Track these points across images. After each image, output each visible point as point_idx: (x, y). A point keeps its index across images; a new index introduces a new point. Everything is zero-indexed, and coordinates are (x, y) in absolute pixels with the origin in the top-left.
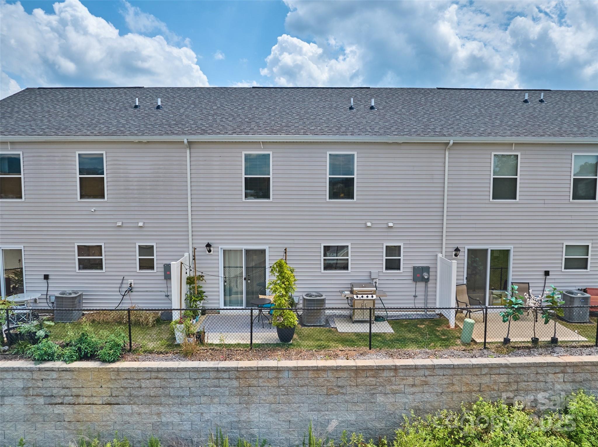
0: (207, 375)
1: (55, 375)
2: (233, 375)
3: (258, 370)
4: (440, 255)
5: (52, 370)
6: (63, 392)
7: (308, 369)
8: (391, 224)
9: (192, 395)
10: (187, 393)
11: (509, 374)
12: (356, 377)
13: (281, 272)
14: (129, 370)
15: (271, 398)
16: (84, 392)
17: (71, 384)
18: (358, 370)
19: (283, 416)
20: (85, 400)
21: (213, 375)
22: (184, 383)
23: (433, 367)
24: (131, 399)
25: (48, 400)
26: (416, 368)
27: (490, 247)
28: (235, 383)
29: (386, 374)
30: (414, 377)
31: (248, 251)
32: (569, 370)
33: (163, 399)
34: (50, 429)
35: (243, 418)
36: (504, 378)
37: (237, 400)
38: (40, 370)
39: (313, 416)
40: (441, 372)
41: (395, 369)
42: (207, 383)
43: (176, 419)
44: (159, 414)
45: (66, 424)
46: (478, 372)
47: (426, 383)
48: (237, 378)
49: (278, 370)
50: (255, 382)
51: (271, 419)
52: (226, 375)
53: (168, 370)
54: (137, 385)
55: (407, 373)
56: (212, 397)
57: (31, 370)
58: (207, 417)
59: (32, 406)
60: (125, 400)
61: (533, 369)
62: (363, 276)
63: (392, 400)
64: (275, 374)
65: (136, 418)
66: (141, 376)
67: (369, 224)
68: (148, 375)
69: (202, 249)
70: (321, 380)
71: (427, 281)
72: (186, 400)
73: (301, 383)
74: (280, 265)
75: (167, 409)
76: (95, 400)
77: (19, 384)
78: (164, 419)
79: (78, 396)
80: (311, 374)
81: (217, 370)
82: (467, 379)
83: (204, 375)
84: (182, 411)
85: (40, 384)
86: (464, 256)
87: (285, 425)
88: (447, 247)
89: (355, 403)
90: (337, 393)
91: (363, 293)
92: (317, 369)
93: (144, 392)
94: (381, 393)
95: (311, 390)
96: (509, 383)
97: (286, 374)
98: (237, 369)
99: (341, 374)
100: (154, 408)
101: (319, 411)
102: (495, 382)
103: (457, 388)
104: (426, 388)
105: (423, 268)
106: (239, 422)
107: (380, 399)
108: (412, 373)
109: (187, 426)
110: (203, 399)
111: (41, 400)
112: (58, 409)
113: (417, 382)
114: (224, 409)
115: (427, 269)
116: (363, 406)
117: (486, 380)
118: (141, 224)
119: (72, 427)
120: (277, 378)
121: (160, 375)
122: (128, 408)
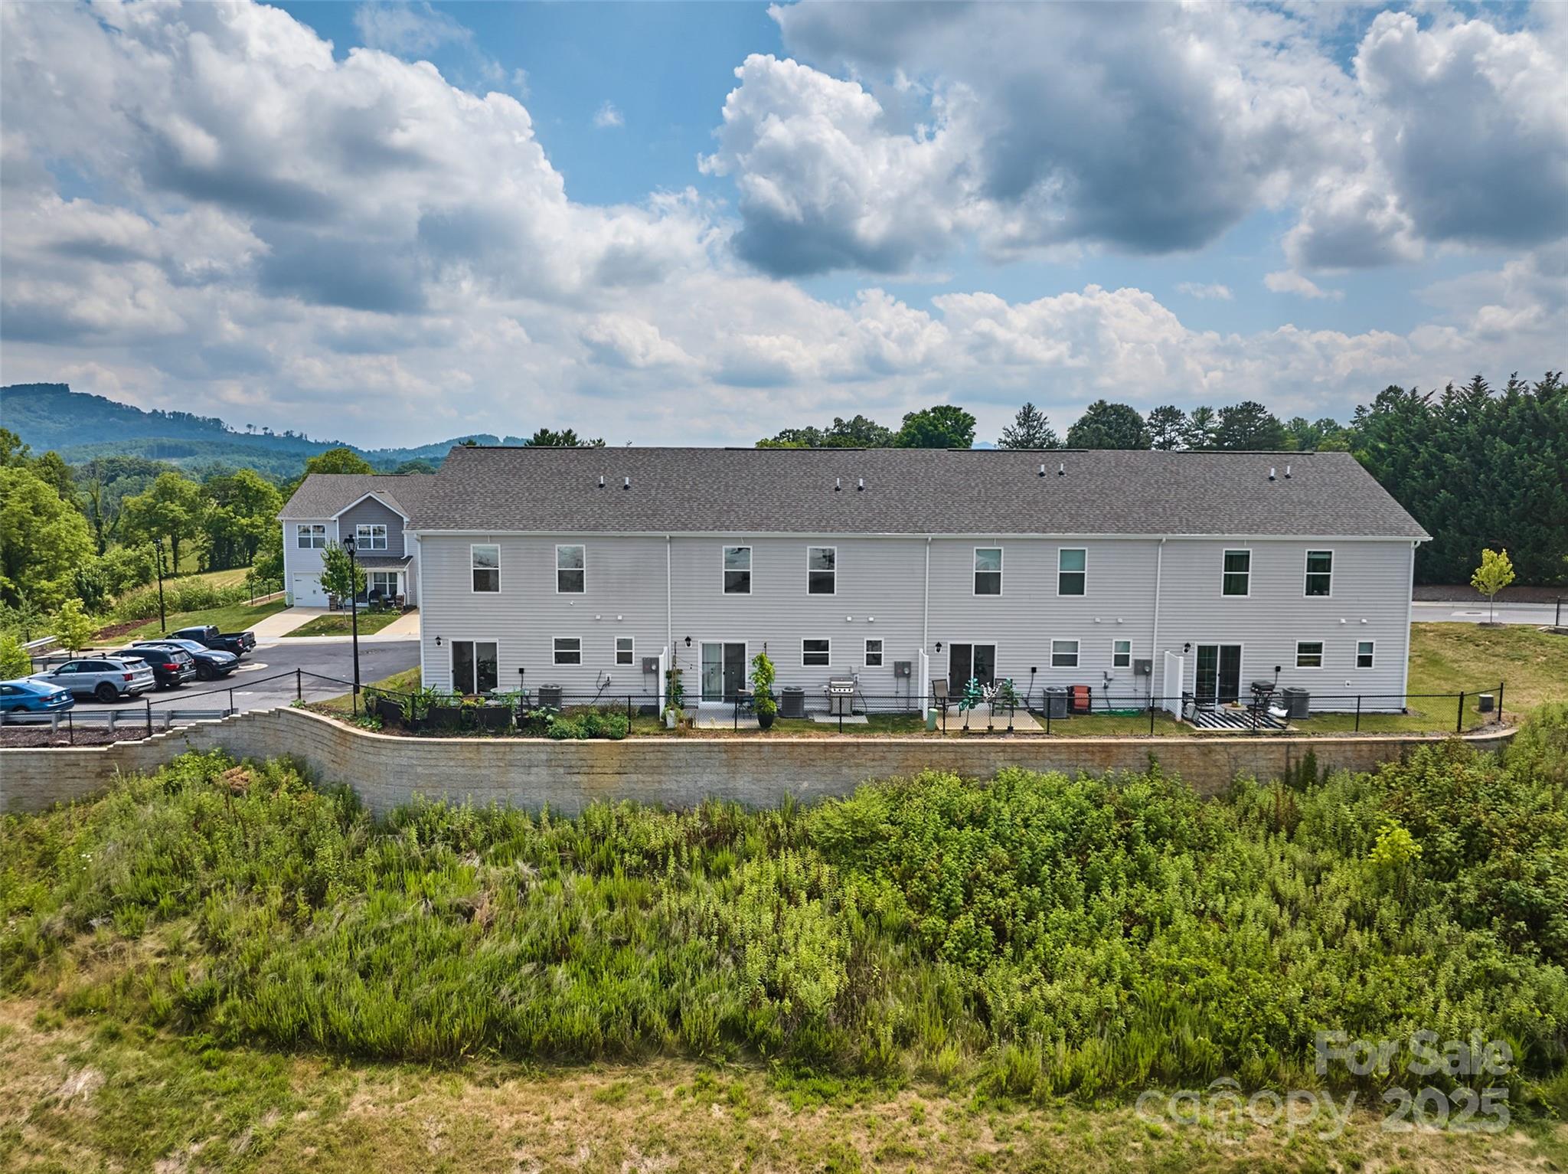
0: (701, 749)
1: (573, 749)
2: (722, 748)
3: (744, 744)
4: (921, 650)
5: (572, 744)
6: (580, 763)
7: (785, 744)
8: (871, 619)
9: (688, 765)
10: (684, 764)
11: (956, 752)
12: (825, 752)
13: (762, 665)
14: (636, 745)
15: (754, 769)
16: (599, 763)
17: (588, 757)
18: (826, 745)
19: (763, 784)
20: (599, 770)
21: (706, 748)
22: (681, 755)
23: (890, 744)
24: (637, 769)
25: (568, 770)
26: (875, 745)
27: (974, 643)
28: (724, 756)
29: (850, 749)
30: (874, 752)
31: (726, 645)
32: (1009, 750)
33: (664, 769)
34: (568, 795)
35: (730, 786)
36: (952, 756)
37: (725, 770)
38: (561, 744)
39: (791, 785)
40: (897, 749)
41: (858, 745)
42: (701, 755)
43: (674, 787)
44: (659, 782)
45: (582, 791)
46: (928, 749)
47: (884, 758)
48: (726, 752)
49: (760, 745)
50: (740, 755)
51: (754, 787)
52: (716, 749)
53: (668, 744)
54: (642, 757)
55: (868, 749)
56: (705, 768)
57: (553, 745)
58: (700, 784)
59: (553, 775)
60: (632, 770)
61: (977, 748)
62: (843, 671)
63: (855, 772)
64: (757, 748)
65: (641, 785)
66: (645, 749)
67: (849, 619)
68: (651, 749)
69: (682, 642)
70: (795, 754)
71: (908, 676)
72: (683, 770)
73: (779, 756)
74: (761, 659)
75: (667, 778)
76: (607, 770)
77: (544, 757)
78: (664, 787)
79: (592, 767)
80: (787, 749)
81: (709, 744)
82: (919, 755)
83: (699, 748)
84: (679, 779)
85: (560, 756)
86: (946, 652)
87: (766, 792)
88: (929, 643)
89: (824, 775)
90: (809, 765)
91: (840, 686)
92: (793, 745)
93: (647, 763)
94: (846, 765)
95: (787, 762)
96: (956, 760)
97: (766, 749)
98: (725, 744)
99: (813, 749)
100: (656, 777)
101: (794, 780)
102: (944, 759)
103: (910, 763)
104: (884, 762)
105: (903, 663)
106: (727, 789)
107: (845, 770)
108: (872, 749)
109: (683, 793)
110: (697, 770)
111: (561, 770)
112: (576, 778)
113: (877, 757)
114: (714, 778)
115: (908, 664)
116: (831, 777)
117: (936, 756)
118: (620, 618)
119: (587, 793)
120: (759, 752)
121: (662, 749)
122: (634, 777)
